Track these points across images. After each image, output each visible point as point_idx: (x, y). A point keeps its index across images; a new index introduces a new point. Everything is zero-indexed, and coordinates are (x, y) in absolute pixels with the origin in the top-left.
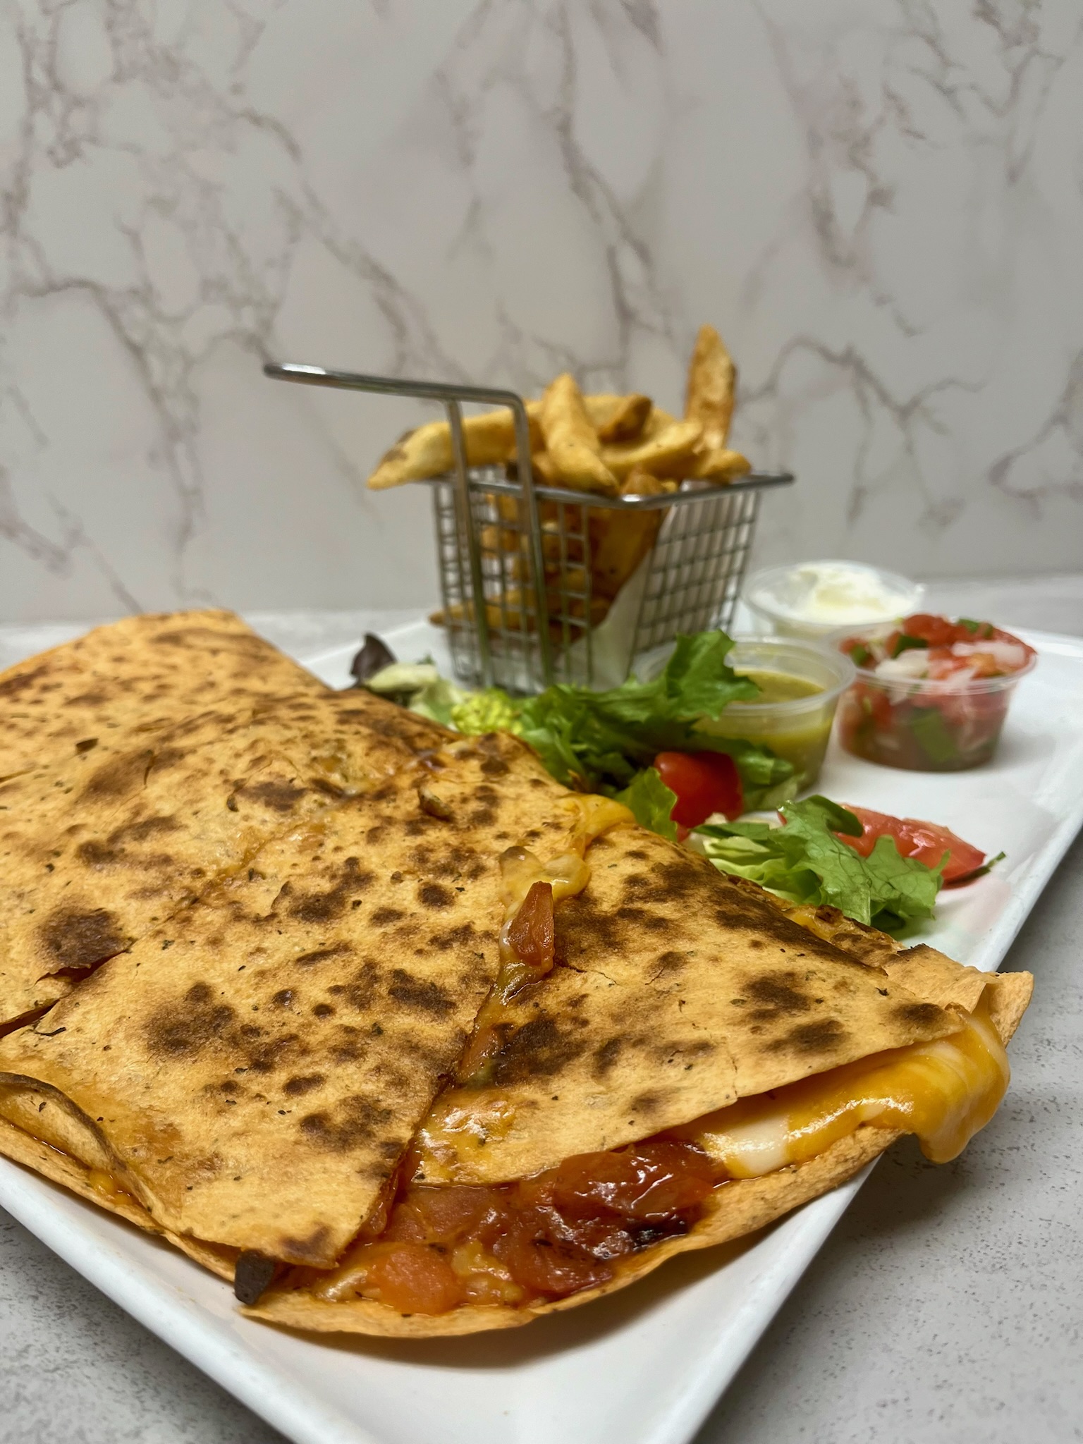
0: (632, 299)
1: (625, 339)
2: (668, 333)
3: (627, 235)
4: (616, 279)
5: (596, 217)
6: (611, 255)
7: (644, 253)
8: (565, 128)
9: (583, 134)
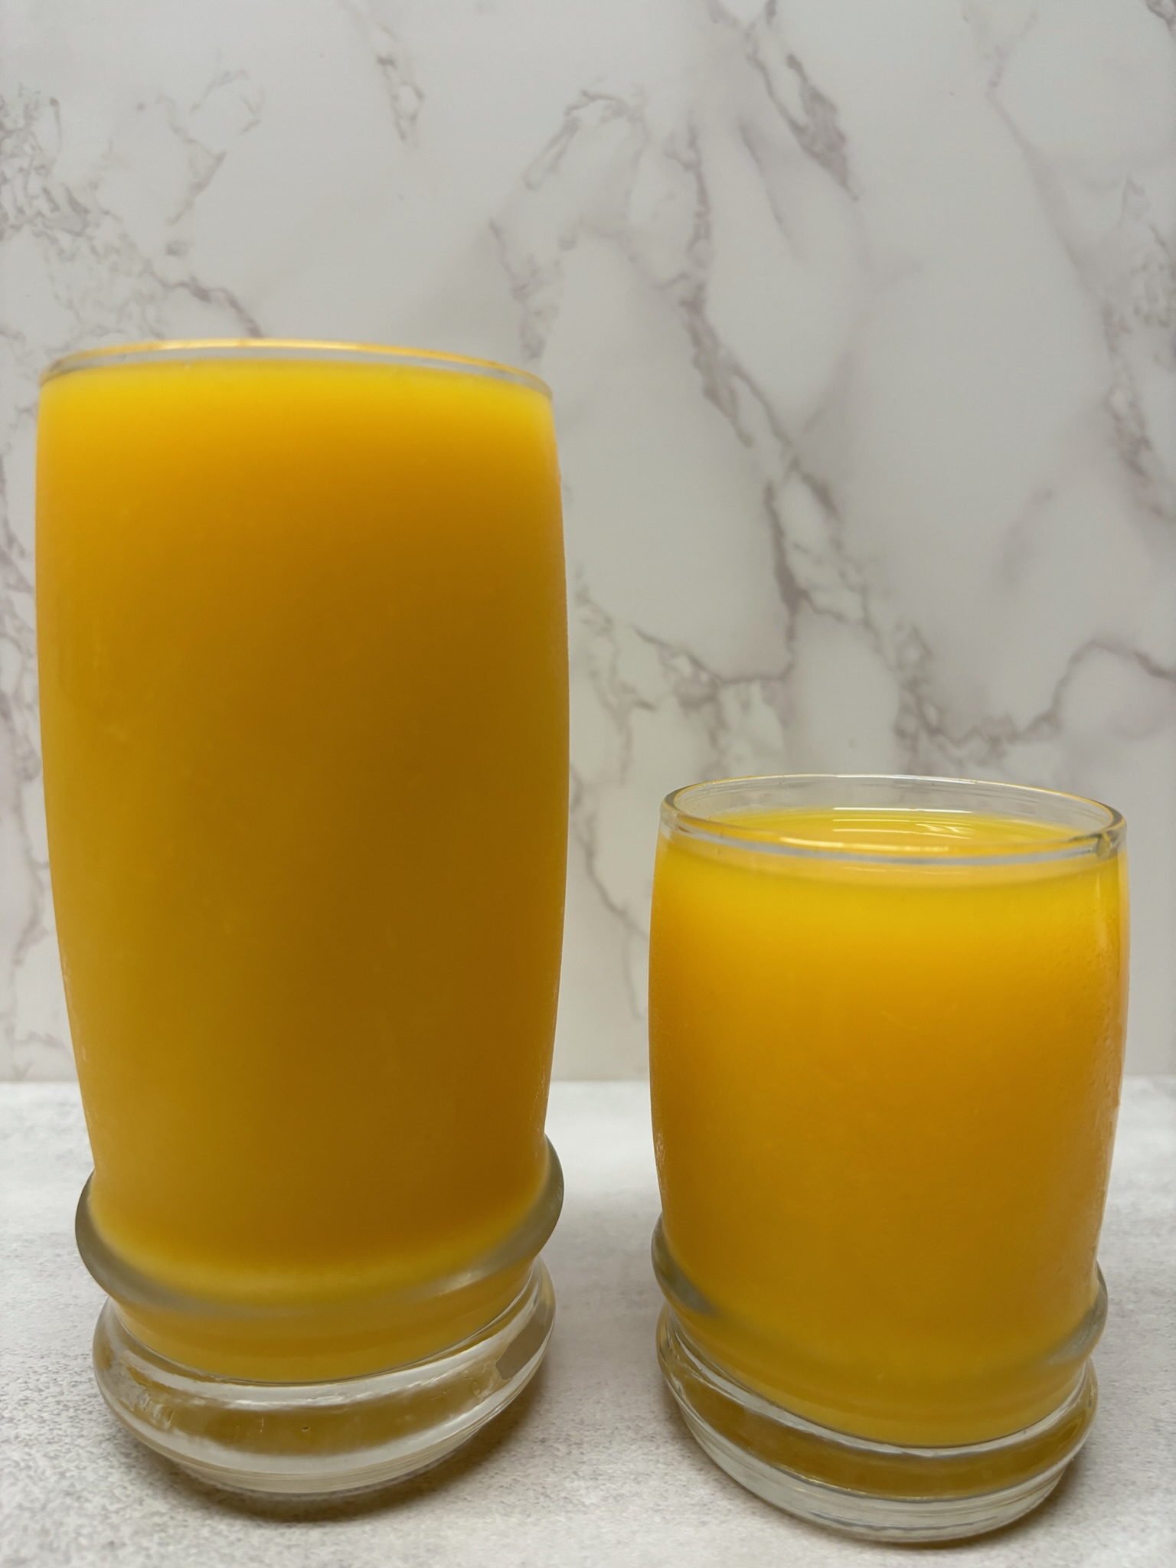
0: (803, 570)
1: (791, 634)
2: (867, 623)
3: (795, 465)
4: (778, 533)
5: (746, 439)
6: (770, 494)
7: (824, 495)
8: (694, 305)
9: (718, 313)
